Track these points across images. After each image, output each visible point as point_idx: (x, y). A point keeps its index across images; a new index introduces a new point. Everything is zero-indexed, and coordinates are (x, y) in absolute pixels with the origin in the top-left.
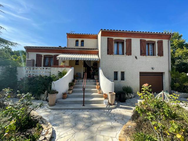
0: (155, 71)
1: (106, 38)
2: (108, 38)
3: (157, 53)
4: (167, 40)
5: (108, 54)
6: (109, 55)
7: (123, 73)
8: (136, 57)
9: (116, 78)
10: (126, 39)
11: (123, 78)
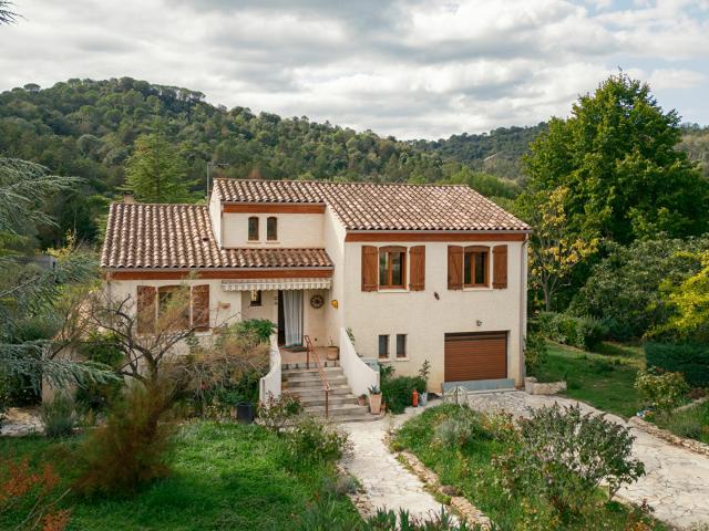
0: (483, 328)
1: (357, 247)
2: (364, 247)
3: (491, 280)
4: (520, 243)
5: (363, 289)
6: (366, 294)
7: (402, 339)
8: (436, 295)
9: (384, 352)
10: (412, 248)
11: (401, 352)
